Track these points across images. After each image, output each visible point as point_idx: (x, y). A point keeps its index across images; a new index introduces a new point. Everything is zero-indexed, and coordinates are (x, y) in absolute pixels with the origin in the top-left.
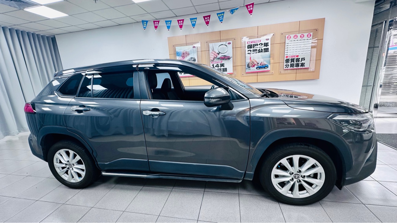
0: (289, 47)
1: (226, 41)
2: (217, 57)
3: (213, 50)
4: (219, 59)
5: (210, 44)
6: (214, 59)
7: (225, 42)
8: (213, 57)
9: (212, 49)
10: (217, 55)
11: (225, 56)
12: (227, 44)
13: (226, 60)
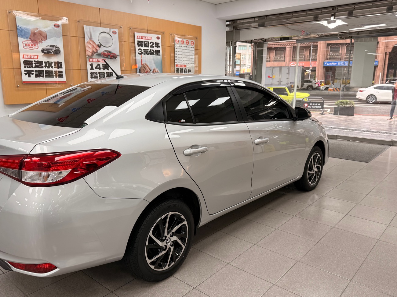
0: (178, 53)
1: (110, 28)
2: (97, 52)
3: (91, 39)
4: (100, 55)
5: (85, 26)
6: (92, 55)
7: (108, 29)
8: (91, 51)
9: (89, 37)
10: (98, 48)
11: (109, 52)
12: (111, 33)
13: (110, 58)
